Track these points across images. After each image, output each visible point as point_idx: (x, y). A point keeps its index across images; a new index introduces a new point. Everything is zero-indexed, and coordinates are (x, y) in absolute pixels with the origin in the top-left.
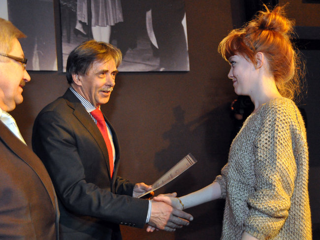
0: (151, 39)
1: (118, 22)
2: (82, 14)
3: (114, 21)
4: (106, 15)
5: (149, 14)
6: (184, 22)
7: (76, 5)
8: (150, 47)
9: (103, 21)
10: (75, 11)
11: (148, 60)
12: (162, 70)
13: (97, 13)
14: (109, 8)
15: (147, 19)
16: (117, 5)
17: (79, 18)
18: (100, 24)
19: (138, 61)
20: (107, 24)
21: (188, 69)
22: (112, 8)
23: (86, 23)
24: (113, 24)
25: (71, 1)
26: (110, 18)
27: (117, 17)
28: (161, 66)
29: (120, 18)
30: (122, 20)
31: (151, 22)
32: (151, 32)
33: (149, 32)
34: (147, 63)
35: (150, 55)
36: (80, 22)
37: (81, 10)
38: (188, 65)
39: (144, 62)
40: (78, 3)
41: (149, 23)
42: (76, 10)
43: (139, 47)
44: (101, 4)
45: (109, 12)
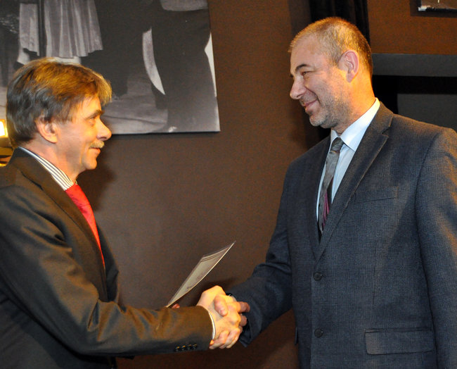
0: (152, 79)
1: (93, 50)
2: (28, 38)
3: (86, 50)
4: (73, 39)
5: (147, 37)
6: (209, 50)
7: (18, 21)
8: (149, 91)
9: (66, 49)
10: (15, 32)
11: (148, 113)
12: (171, 130)
13: (56, 35)
14: (77, 27)
15: (144, 45)
16: (91, 22)
17: (23, 45)
18: (61, 55)
19: (129, 116)
20: (74, 54)
21: (218, 128)
22: (83, 28)
23: (36, 53)
24: (84, 54)
25: (9, 16)
26: (79, 45)
27: (92, 42)
28: (169, 124)
29: (97, 43)
30: (100, 48)
31: (152, 49)
32: (151, 67)
33: (148, 66)
34: (145, 119)
35: (150, 105)
36: (26, 51)
37: (27, 31)
38: (218, 122)
39: (140, 118)
40: (21, 19)
41: (148, 53)
42: (18, 31)
43: (131, 93)
44: (62, 21)
45: (77, 34)
